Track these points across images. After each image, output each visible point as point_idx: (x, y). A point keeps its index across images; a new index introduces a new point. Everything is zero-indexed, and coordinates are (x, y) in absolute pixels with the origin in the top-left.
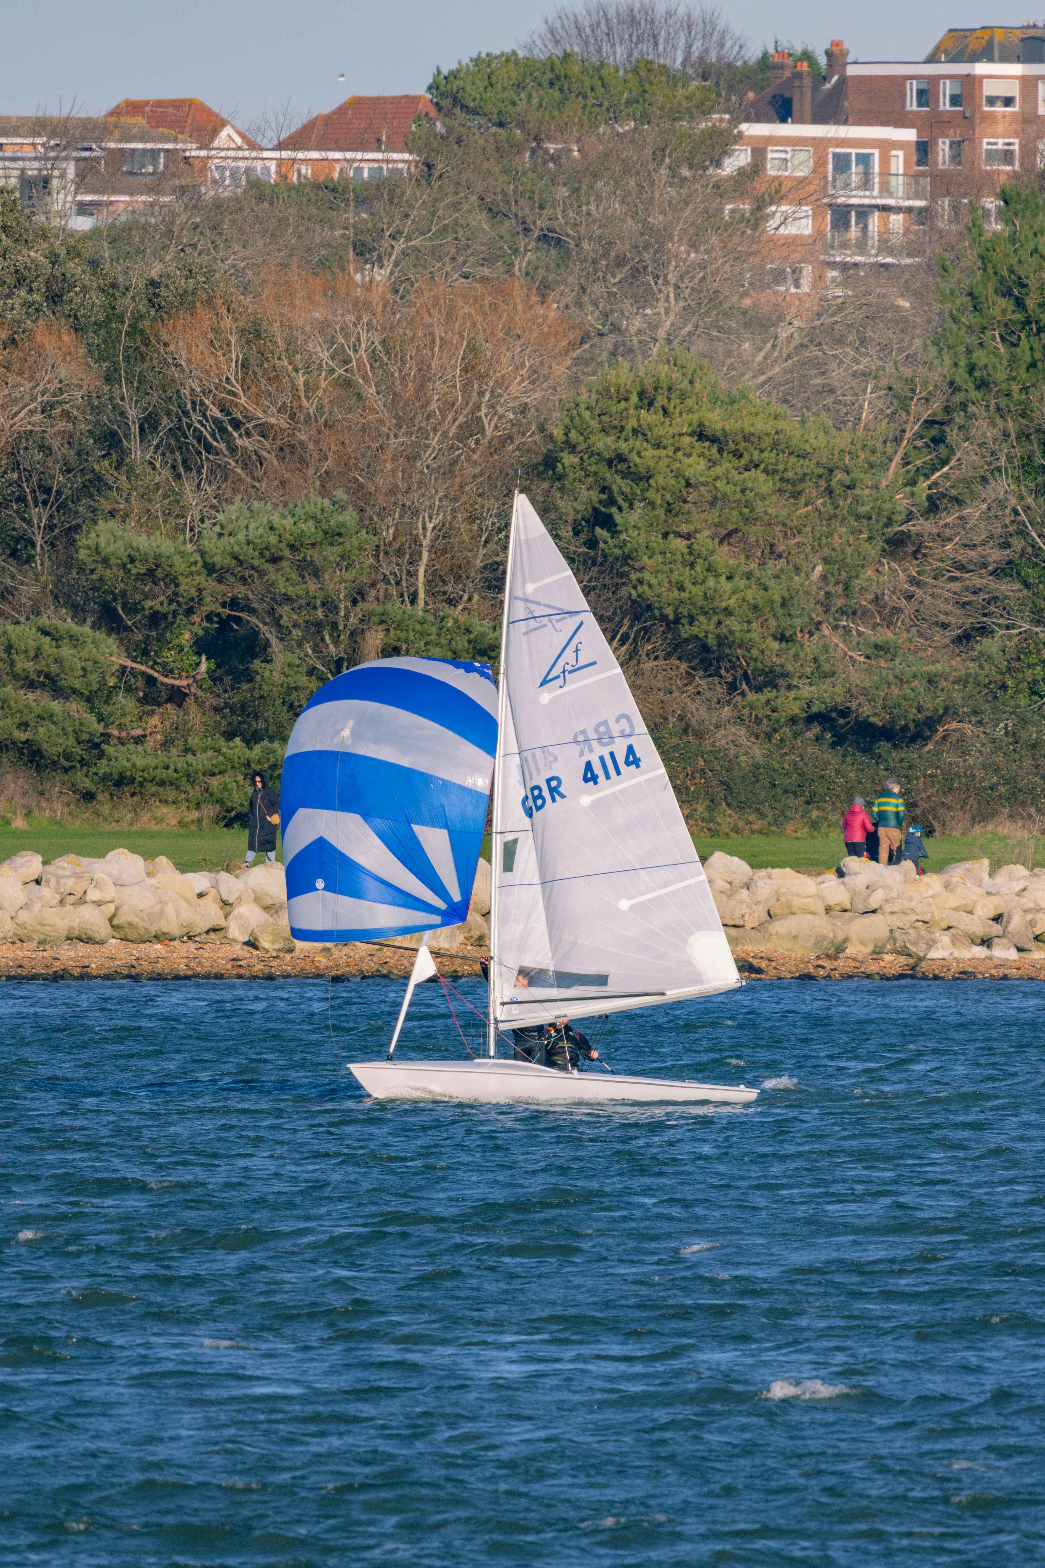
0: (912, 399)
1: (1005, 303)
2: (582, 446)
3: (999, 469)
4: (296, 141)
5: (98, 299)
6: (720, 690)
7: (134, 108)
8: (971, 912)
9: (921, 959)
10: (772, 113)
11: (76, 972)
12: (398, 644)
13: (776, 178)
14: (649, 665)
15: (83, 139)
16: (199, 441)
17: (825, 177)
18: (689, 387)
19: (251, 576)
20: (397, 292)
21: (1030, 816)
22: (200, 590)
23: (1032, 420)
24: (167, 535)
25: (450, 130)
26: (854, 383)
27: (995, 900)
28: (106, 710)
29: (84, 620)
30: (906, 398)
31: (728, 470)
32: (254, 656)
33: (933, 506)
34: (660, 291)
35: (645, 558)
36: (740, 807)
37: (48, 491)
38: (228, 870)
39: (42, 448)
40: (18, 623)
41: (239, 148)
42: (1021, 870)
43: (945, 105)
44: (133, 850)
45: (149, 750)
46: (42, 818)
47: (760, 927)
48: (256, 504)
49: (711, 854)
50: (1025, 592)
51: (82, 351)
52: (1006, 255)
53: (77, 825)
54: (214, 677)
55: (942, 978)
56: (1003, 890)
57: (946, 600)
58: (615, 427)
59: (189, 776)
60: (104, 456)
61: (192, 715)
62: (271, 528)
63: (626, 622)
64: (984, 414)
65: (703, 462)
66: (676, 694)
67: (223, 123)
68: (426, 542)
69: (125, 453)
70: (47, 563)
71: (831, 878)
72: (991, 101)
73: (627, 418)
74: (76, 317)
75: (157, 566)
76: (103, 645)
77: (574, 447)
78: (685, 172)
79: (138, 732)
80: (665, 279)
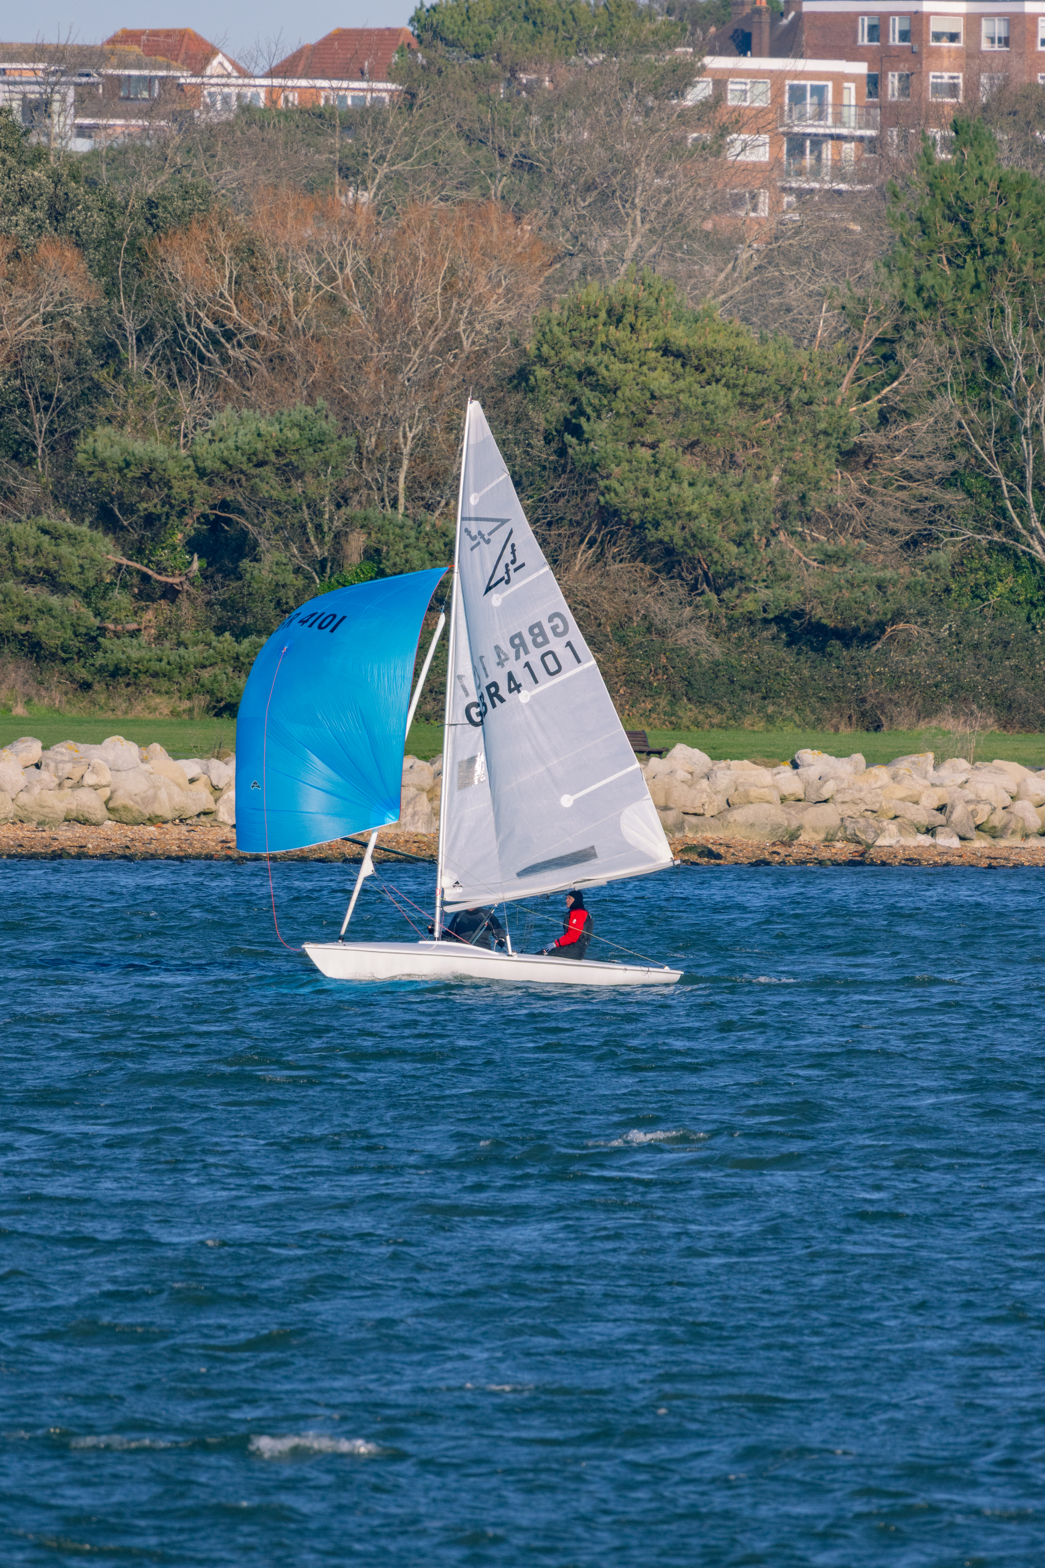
0: (864, 318)
1: (949, 227)
2: (554, 360)
3: (944, 385)
4: (286, 69)
5: (98, 218)
6: (682, 592)
7: (130, 36)
8: (917, 803)
9: (870, 846)
10: (733, 47)
11: (73, 851)
12: (380, 546)
13: (735, 109)
14: (615, 567)
15: (82, 65)
16: (193, 352)
17: (782, 108)
18: (654, 305)
19: (239, 480)
20: (380, 213)
21: (972, 713)
22: (191, 493)
23: (975, 338)
24: (163, 442)
25: (430, 62)
26: (810, 302)
27: (939, 790)
28: (102, 605)
29: (83, 520)
30: (858, 317)
31: (690, 384)
32: (242, 556)
33: (884, 419)
34: (628, 215)
35: (613, 466)
36: (700, 701)
37: (49, 397)
38: (218, 758)
39: (44, 357)
40: (20, 521)
41: (229, 76)
42: (963, 764)
43: (894, 40)
44: (128, 737)
45: (143, 644)
46: (41, 706)
47: (718, 816)
48: (245, 412)
49: (673, 746)
50: (969, 501)
51: (83, 266)
52: (953, 183)
53: (74, 713)
54: (206, 576)
55: (890, 865)
56: (947, 782)
57: (896, 508)
58: (585, 343)
59: (181, 668)
60: (102, 366)
61: (184, 611)
62: (259, 435)
63: (594, 527)
64: (932, 333)
65: (667, 375)
66: (640, 595)
67: (213, 52)
68: (406, 451)
69: (122, 362)
70: (47, 464)
71: (785, 769)
72: (938, 37)
73: (597, 333)
74: (78, 234)
75: (152, 470)
76: (99, 544)
77: (546, 360)
78: (650, 101)
79: (133, 626)
80: (633, 203)
